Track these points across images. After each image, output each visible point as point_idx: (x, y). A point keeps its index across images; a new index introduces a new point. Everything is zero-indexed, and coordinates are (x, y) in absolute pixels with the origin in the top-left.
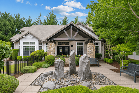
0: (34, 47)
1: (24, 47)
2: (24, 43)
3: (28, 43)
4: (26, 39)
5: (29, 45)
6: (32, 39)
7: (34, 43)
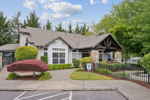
0: (64, 53)
1: (53, 53)
2: (53, 49)
3: (57, 49)
4: (55, 44)
5: (59, 52)
6: (62, 45)
7: (64, 50)
